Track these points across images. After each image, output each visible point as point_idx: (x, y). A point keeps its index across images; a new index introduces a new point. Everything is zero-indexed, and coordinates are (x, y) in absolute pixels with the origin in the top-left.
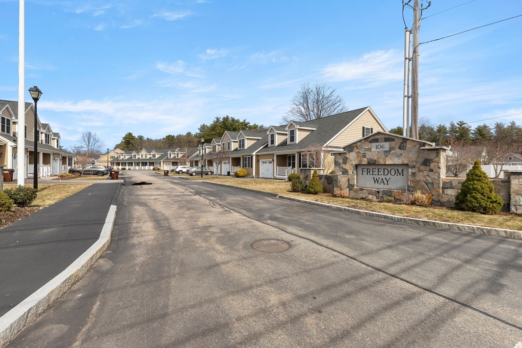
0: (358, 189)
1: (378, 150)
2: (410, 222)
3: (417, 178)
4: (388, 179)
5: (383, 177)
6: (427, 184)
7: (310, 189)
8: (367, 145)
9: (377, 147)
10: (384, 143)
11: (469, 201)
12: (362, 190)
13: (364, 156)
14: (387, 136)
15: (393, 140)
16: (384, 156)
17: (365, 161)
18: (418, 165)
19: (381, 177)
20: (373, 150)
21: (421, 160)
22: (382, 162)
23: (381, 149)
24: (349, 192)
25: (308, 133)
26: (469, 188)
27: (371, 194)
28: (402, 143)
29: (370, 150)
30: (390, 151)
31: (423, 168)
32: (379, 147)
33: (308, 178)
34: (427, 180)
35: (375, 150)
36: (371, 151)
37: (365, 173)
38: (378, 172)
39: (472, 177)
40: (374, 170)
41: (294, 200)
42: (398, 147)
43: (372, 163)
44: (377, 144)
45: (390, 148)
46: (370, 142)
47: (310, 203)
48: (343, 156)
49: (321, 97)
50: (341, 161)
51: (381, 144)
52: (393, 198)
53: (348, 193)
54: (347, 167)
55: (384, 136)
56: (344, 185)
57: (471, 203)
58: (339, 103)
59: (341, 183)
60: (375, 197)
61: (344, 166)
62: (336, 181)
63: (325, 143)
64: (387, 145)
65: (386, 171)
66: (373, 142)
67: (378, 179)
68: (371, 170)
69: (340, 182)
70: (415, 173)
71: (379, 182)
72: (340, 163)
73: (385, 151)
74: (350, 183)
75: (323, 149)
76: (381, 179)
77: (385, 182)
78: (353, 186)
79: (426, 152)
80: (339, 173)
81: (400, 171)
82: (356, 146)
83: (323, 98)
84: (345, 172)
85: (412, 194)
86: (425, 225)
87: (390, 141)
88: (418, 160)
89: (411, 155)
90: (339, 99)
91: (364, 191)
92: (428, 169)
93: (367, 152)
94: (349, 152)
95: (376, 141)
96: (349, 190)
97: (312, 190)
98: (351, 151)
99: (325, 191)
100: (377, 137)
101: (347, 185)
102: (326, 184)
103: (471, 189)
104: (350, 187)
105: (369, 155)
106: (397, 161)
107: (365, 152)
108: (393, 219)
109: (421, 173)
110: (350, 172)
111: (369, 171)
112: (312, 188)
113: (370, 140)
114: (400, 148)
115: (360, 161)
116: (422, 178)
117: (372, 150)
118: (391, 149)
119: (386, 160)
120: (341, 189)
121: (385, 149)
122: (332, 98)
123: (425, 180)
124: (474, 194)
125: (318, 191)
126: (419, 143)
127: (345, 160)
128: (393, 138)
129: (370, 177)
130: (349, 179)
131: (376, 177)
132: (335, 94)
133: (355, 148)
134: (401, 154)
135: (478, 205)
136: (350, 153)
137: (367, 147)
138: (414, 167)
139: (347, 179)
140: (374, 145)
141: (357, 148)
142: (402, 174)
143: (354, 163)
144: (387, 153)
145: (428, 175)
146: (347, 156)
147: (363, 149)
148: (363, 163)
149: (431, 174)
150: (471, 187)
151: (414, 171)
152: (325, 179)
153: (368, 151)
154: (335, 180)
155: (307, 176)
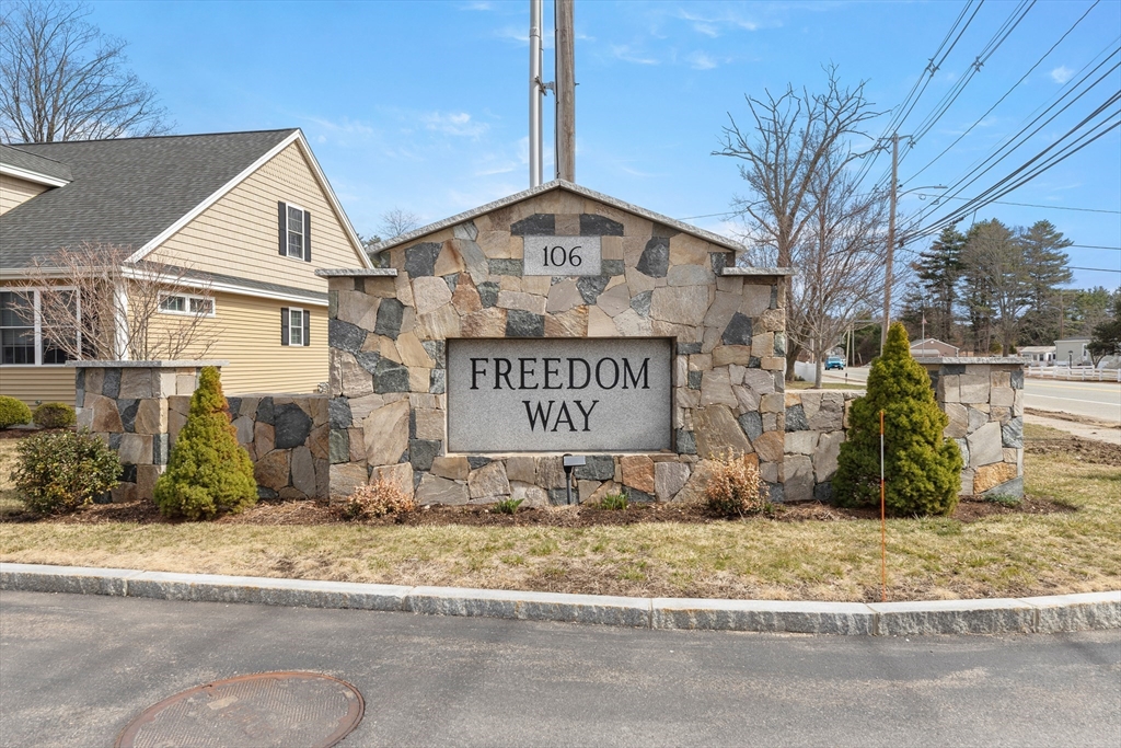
0: (459, 464)
1: (551, 271)
2: (916, 630)
3: (709, 397)
4: (587, 405)
5: (569, 396)
6: (739, 417)
7: (184, 488)
8: (502, 246)
9: (548, 257)
10: (580, 241)
11: (906, 476)
12: (478, 463)
13: (491, 299)
14: (590, 210)
15: (617, 230)
16: (579, 301)
17: (492, 324)
18: (709, 345)
19: (560, 396)
20: (533, 267)
21: (721, 322)
22: (569, 325)
23: (568, 268)
24: (417, 482)
25: (23, 197)
26: (897, 427)
27: (526, 483)
28: (651, 245)
29: (515, 266)
30: (605, 277)
31: (728, 353)
32: (558, 255)
33: (140, 420)
34: (741, 402)
35: (541, 270)
36: (520, 274)
37: (485, 382)
38: (547, 372)
39: (898, 383)
40: (528, 366)
41: (98, 589)
42: (637, 261)
43: (526, 334)
44: (549, 242)
45: (605, 263)
46: (518, 230)
47: (250, 596)
48: (380, 294)
49: (52, 66)
50: (368, 321)
51: (568, 243)
52: (617, 491)
53: (410, 488)
54: (405, 350)
55: (577, 208)
56: (387, 447)
57: (911, 481)
58: (135, 109)
59: (368, 439)
60: (542, 494)
61: (386, 349)
62: (342, 427)
63: (136, 247)
64: (591, 251)
65: (579, 368)
66: (533, 233)
67: (545, 408)
68: (516, 365)
69: (362, 432)
70: (701, 374)
71: (551, 423)
72: (365, 332)
73: (582, 278)
74: (421, 434)
75: (127, 272)
76: (557, 406)
77: (577, 419)
78: (433, 448)
79: (738, 288)
80: (359, 385)
81: (636, 367)
82: (449, 244)
83: (60, 69)
84: (391, 378)
85: (688, 463)
86: (975, 629)
87: (603, 233)
88: (710, 321)
89: (685, 299)
90: (133, 91)
91: (492, 469)
92: (746, 359)
93: (503, 280)
94: (412, 275)
95: (545, 226)
96: (416, 469)
97: (199, 494)
98: (423, 269)
99: (271, 492)
100: (548, 208)
101: (401, 445)
102: (266, 445)
103: (904, 430)
104: (421, 454)
105: (513, 294)
106: (633, 324)
107: (493, 279)
108: (833, 629)
109: (721, 376)
110: (419, 379)
111: (503, 369)
112: (193, 482)
113: (515, 218)
114: (645, 266)
115: (472, 322)
116: (726, 397)
117: (528, 269)
118: (610, 268)
119: (591, 319)
120: (369, 469)
121: (585, 270)
122: (108, 81)
123: (733, 402)
124: (916, 448)
125: (235, 493)
126: (715, 249)
127: (392, 319)
128: (617, 218)
129: (509, 401)
130: (412, 415)
131: (539, 397)
132: (122, 67)
133: (444, 257)
134: (649, 295)
135: (931, 487)
136: (419, 281)
137: (503, 256)
138: (697, 349)
139: (400, 413)
140: (535, 244)
141: (455, 254)
142: (641, 383)
143: (440, 331)
144: (592, 286)
145: (744, 383)
146: (403, 293)
147: (485, 265)
148: (487, 331)
149: (754, 376)
150: (904, 420)
151: (695, 367)
152: (258, 418)
153: (506, 271)
154: (337, 426)
155: (134, 408)
